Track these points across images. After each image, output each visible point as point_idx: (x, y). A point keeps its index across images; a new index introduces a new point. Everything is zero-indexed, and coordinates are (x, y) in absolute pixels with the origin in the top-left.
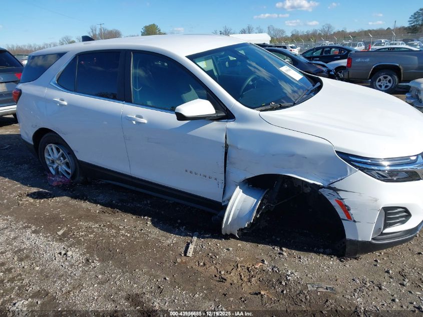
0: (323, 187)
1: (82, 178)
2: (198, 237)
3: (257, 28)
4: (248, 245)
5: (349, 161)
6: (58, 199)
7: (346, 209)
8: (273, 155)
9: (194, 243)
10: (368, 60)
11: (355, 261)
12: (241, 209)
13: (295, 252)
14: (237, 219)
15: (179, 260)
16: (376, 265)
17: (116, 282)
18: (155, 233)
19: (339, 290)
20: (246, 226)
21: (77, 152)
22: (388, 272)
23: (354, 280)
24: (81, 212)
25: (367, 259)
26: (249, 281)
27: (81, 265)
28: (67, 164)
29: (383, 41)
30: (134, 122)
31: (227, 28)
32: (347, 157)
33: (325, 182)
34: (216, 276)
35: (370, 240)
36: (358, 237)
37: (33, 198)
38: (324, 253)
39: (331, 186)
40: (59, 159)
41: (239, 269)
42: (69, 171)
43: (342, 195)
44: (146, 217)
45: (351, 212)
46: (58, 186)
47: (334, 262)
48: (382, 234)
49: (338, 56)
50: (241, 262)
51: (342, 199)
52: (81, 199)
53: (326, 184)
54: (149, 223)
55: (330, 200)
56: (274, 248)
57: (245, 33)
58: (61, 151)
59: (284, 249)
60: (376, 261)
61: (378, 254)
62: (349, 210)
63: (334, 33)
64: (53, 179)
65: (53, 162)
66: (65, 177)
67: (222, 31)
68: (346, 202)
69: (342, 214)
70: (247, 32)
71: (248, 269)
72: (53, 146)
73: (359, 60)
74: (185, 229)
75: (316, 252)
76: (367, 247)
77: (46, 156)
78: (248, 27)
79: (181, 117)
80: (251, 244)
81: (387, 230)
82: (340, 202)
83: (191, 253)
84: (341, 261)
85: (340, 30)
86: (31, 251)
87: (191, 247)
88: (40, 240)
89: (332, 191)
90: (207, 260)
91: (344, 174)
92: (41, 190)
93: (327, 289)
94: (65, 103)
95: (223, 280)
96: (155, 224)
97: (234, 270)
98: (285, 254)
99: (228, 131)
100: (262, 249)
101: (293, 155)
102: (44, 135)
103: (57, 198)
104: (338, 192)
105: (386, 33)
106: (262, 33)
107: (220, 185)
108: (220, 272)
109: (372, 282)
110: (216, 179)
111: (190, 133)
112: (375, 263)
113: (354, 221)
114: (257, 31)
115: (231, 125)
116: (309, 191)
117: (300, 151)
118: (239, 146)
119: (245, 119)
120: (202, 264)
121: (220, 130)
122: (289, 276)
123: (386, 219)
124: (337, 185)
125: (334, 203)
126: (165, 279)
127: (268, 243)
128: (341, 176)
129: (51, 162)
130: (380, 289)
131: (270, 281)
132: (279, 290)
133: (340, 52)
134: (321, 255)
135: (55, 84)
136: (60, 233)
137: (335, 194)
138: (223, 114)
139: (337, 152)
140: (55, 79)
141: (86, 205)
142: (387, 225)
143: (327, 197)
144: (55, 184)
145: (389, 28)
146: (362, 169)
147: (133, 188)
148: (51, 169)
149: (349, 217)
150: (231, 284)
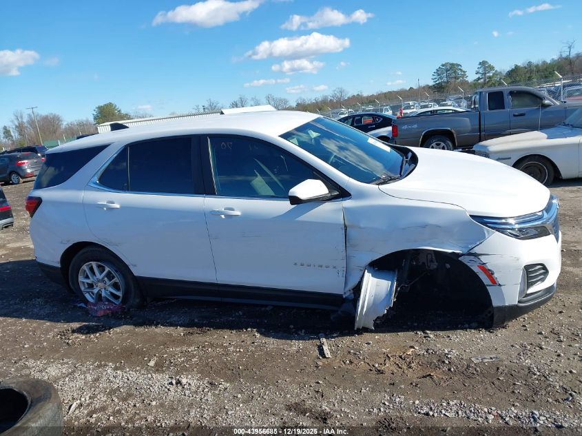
0: (463, 255)
1: (137, 300)
2: (327, 338)
3: (253, 99)
4: (387, 337)
5: (485, 224)
6: (118, 330)
7: (490, 274)
8: (403, 229)
9: (325, 343)
10: (415, 126)
11: (504, 330)
12: (376, 295)
13: (441, 333)
14: (374, 306)
15: (320, 363)
16: (526, 330)
17: (263, 397)
18: (272, 343)
19: (504, 357)
20: (386, 312)
21: (135, 266)
22: (540, 333)
23: (512, 346)
24: (161, 339)
25: (514, 325)
26: (410, 367)
27: (206, 390)
28: (116, 286)
29: (411, 103)
30: (223, 216)
31: (212, 101)
32: (481, 219)
33: (464, 249)
34: (370, 370)
35: (517, 303)
36: (504, 302)
37: (83, 334)
38: (471, 328)
39: (471, 251)
40: (103, 281)
41: (392, 359)
42: (119, 294)
43: (483, 259)
44: (249, 329)
45: (496, 275)
46: (106, 316)
47: (483, 334)
48: (527, 295)
49: (372, 125)
50: (390, 353)
51: (484, 264)
52: (150, 325)
53: (465, 251)
54: (258, 335)
55: (472, 268)
56: (416, 333)
57: (237, 107)
58: (107, 269)
59: (428, 332)
60: (524, 326)
61: (522, 320)
62: (493, 274)
63: (349, 98)
64: (95, 308)
65: (91, 286)
66: (113, 302)
67: (206, 106)
68: (489, 266)
69: (486, 280)
70: (239, 104)
71: (401, 357)
72: (94, 264)
73: (405, 127)
74: (305, 333)
75: (462, 329)
76: (514, 312)
77: (81, 279)
78: (241, 98)
79: (295, 200)
80: (389, 334)
81: (531, 290)
82: (483, 267)
83: (329, 353)
84: (491, 332)
85: (355, 94)
86: (130, 389)
87: (325, 348)
88: (133, 376)
89: (473, 257)
90: (352, 357)
91: (482, 238)
92: (84, 324)
93: (491, 358)
94: (117, 206)
95: (380, 372)
96: (265, 334)
97: (387, 361)
98: (431, 336)
99: (346, 210)
100: (404, 337)
101: (425, 226)
102: (79, 253)
103: (115, 329)
104: (480, 257)
105: (412, 94)
106: (259, 105)
107: (341, 274)
108: (373, 366)
109: (531, 344)
110: (334, 267)
111: (297, 219)
112: (524, 328)
113: (500, 285)
114: (252, 103)
115: (347, 203)
116: (435, 267)
117: (431, 220)
118: (362, 225)
119: (362, 195)
120: (348, 362)
121: (337, 211)
122: (448, 354)
123: (529, 278)
124: (477, 250)
125: (476, 269)
126: (318, 383)
127: (407, 330)
128: (479, 240)
129: (87, 287)
130: (541, 348)
131: (431, 363)
132: (446, 369)
133: (374, 120)
134: (468, 330)
135: (96, 183)
136: (152, 363)
137: (476, 259)
138: (336, 193)
139: (471, 216)
140: (96, 179)
141: (160, 330)
142: (530, 285)
143: (469, 264)
144: (101, 313)
145: (411, 88)
146: (498, 230)
147: (218, 299)
148: (87, 296)
149: (494, 282)
150: (393, 374)
